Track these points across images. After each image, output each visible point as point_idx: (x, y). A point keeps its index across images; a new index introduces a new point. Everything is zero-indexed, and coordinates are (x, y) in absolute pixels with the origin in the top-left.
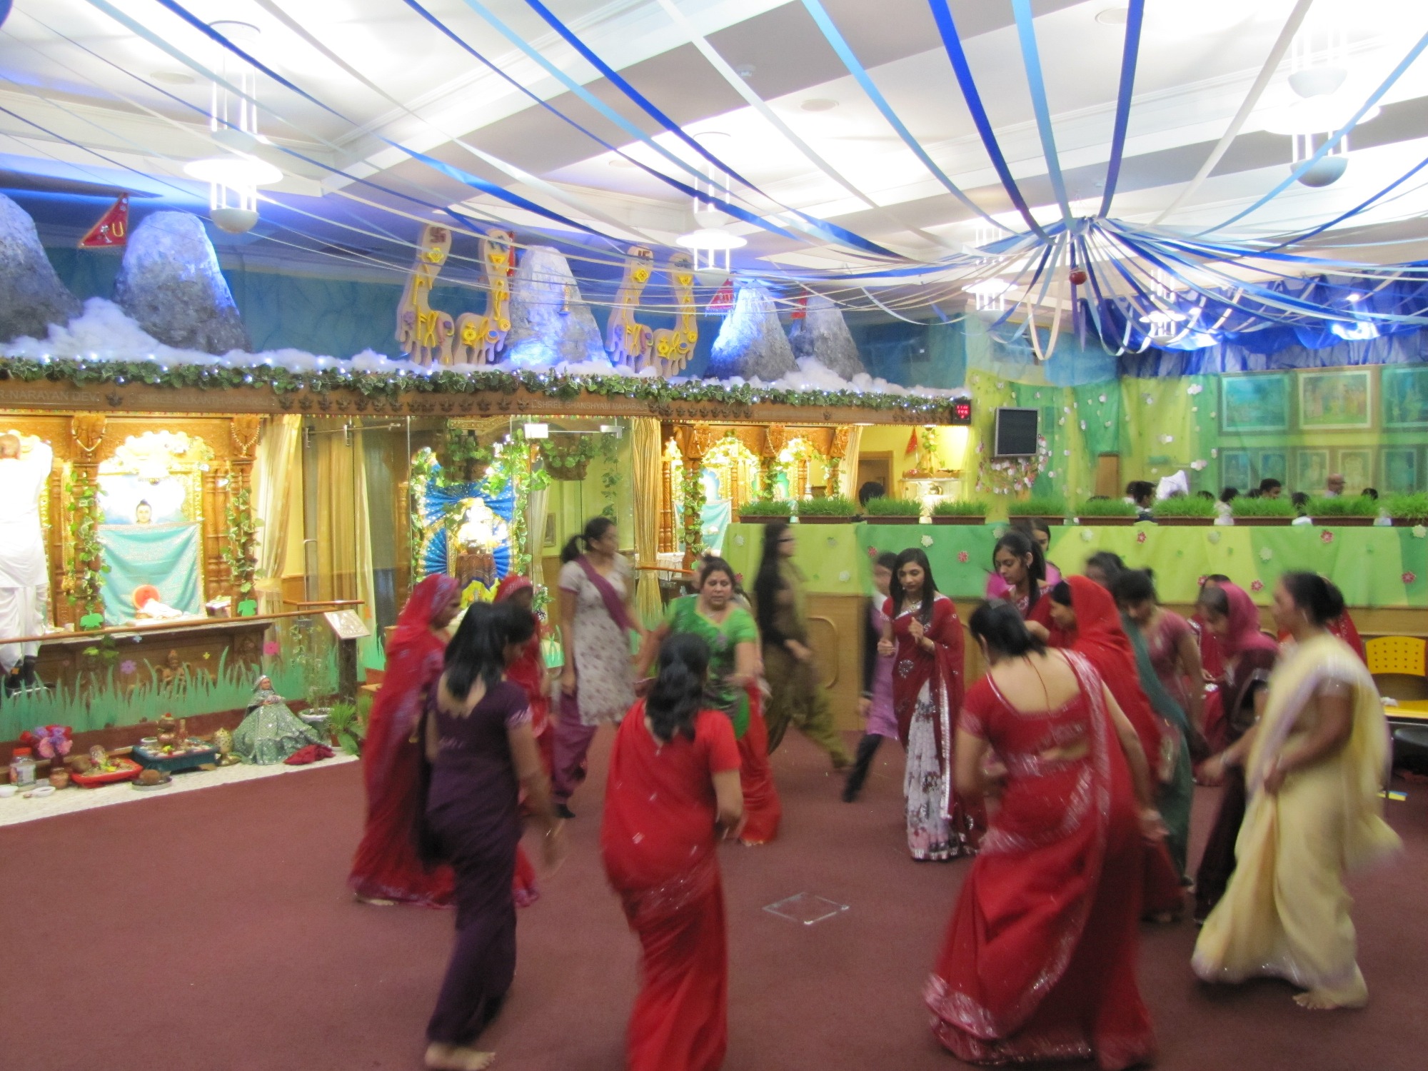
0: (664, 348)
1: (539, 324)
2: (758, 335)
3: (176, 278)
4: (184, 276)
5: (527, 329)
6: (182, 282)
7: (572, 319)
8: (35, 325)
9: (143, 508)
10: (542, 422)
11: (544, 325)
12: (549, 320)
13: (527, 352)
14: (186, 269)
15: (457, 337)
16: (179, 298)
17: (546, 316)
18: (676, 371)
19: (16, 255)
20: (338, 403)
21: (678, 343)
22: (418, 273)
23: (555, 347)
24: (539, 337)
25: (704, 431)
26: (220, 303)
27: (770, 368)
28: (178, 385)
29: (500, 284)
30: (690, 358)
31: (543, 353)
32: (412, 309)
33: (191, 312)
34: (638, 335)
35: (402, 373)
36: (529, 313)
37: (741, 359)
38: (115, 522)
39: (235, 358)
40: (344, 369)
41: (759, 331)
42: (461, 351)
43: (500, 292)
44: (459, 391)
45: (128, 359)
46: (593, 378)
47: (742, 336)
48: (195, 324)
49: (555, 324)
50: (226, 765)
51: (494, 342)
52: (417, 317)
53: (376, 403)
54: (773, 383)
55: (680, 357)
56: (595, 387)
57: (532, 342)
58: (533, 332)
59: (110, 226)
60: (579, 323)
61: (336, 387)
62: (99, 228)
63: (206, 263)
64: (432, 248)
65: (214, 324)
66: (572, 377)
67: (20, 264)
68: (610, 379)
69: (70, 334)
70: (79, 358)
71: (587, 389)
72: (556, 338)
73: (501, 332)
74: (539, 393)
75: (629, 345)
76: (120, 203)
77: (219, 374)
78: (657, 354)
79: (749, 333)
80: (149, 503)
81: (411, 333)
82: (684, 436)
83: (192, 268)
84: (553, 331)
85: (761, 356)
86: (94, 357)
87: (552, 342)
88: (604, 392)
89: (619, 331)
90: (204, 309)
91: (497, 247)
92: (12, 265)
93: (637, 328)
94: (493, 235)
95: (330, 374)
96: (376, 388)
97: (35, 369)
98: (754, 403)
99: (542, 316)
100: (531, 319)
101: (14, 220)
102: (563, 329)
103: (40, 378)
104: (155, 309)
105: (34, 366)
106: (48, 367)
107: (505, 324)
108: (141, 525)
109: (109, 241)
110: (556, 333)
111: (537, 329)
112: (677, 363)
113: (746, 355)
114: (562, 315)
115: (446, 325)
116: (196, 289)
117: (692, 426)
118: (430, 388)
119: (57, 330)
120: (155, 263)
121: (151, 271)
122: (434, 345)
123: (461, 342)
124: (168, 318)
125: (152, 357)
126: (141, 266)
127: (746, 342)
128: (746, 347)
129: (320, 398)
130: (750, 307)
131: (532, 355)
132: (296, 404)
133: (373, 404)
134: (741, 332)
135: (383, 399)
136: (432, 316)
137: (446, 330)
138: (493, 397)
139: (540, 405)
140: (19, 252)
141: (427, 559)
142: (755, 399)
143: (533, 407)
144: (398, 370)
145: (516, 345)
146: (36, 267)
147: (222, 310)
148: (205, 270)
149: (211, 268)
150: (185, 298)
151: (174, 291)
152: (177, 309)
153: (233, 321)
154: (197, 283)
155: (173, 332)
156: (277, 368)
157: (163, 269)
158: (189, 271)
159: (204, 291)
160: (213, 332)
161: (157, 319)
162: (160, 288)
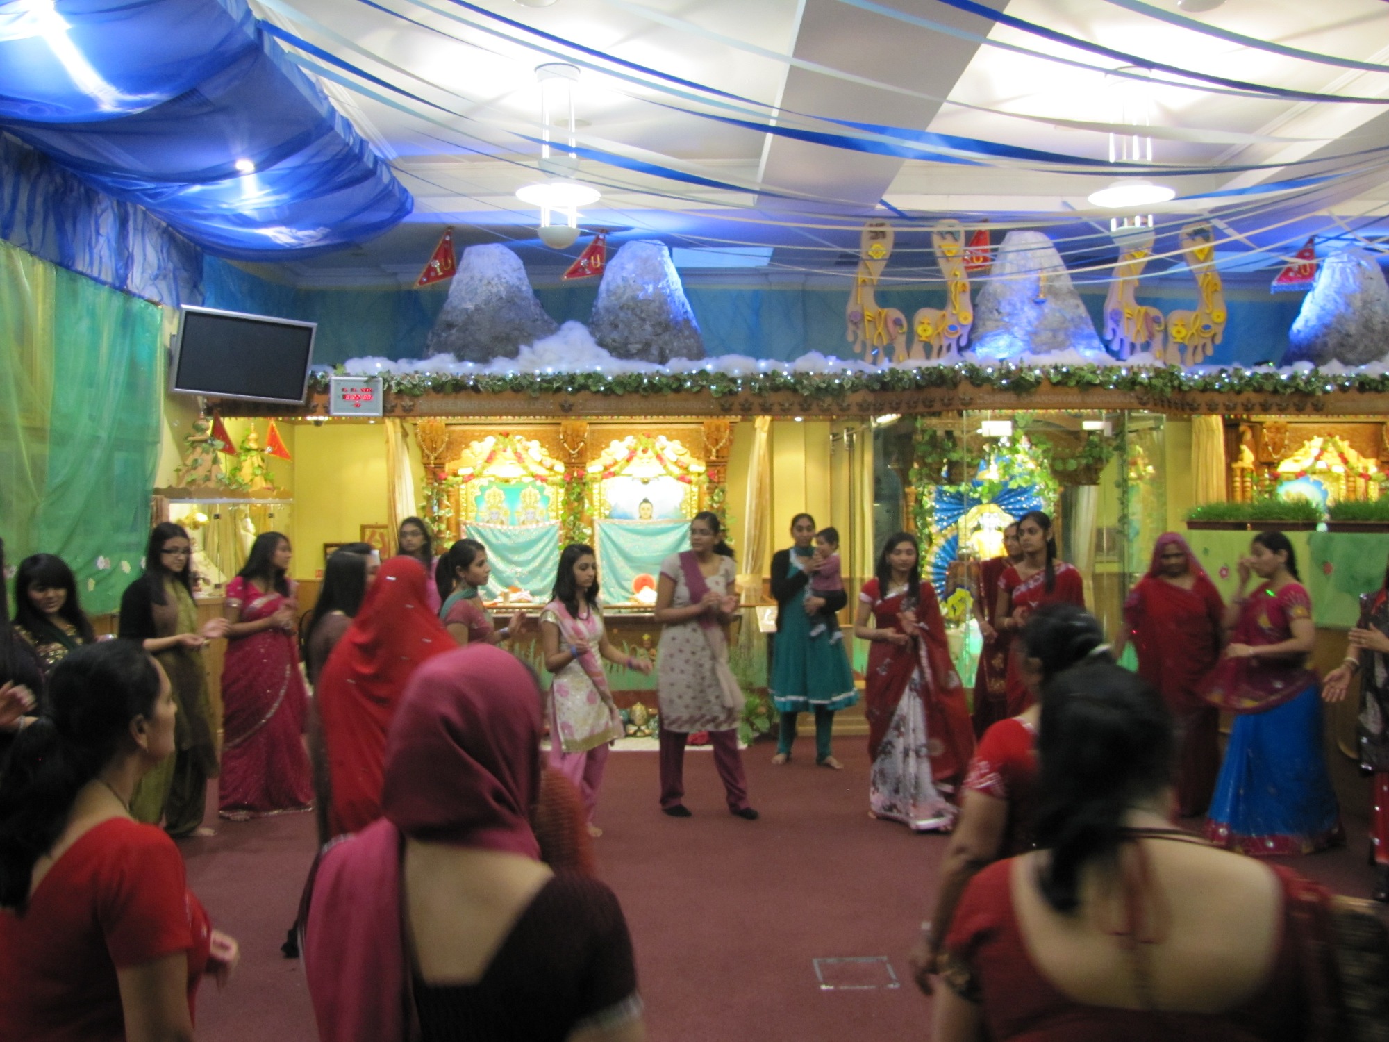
0: (1179, 332)
1: (1009, 315)
2: (1346, 309)
3: (634, 298)
4: (641, 295)
5: (997, 320)
6: (640, 301)
7: (1050, 306)
8: (510, 348)
9: (646, 505)
10: (1001, 418)
11: (1017, 314)
12: (1022, 309)
13: (993, 344)
14: (644, 289)
15: (911, 336)
16: (637, 315)
17: (1019, 305)
18: (1199, 358)
19: (498, 291)
20: (781, 405)
21: (1199, 324)
22: (860, 274)
23: (1027, 338)
24: (1008, 330)
25: (1278, 429)
26: (675, 317)
27: (1361, 347)
28: (619, 391)
29: (956, 275)
30: (1218, 341)
31: (1011, 345)
32: (857, 308)
33: (648, 327)
34: (1141, 319)
35: (849, 373)
36: (999, 303)
37: (1319, 341)
38: (620, 517)
39: (676, 366)
40: (786, 371)
41: (1348, 305)
42: (917, 348)
43: (957, 283)
44: (904, 389)
45: (578, 372)
46: (1056, 368)
47: (1323, 312)
48: (649, 337)
49: (1030, 313)
50: (641, 737)
51: (956, 336)
52: (863, 316)
53: (821, 403)
54: (1363, 367)
55: (1202, 342)
56: (1059, 378)
57: (999, 334)
58: (1001, 324)
59: (589, 259)
60: (1059, 311)
61: (776, 389)
62: (580, 262)
63: (664, 282)
64: (871, 246)
65: (666, 336)
66: (1030, 369)
67: (501, 298)
68: (1082, 369)
69: (533, 352)
70: (537, 372)
71: (1049, 379)
72: (1029, 329)
73: (963, 326)
74: (986, 387)
75: (1130, 331)
76: (598, 239)
77: (660, 380)
78: (1171, 340)
79: (1333, 308)
80: (650, 500)
81: (860, 333)
82: (1254, 436)
83: (650, 288)
84: (1025, 320)
85: (1348, 335)
86: (550, 371)
87: (1022, 332)
88: (1072, 383)
89: (1117, 316)
90: (660, 324)
91: (949, 237)
92: (494, 300)
93: (1139, 311)
94: (942, 226)
95: (771, 376)
96: (819, 389)
97: (500, 383)
98: (1326, 392)
99: (1014, 306)
100: (1002, 310)
101: (503, 263)
102: (1038, 318)
103: (506, 390)
104: (616, 326)
105: (499, 380)
106: (511, 380)
107: (966, 317)
108: (642, 521)
109: (588, 272)
110: (1029, 323)
111: (1007, 319)
112: (1200, 349)
113: (1325, 335)
114: (1038, 303)
115: (897, 322)
116: (653, 306)
117: (1261, 423)
118: (877, 386)
119: (524, 349)
120: (618, 287)
121: (615, 294)
122: (885, 343)
123: (916, 339)
124: (626, 334)
125: (598, 369)
126: (608, 291)
127: (1327, 320)
128: (1327, 326)
129: (761, 400)
130: (1337, 276)
131: (997, 348)
132: (736, 407)
133: (818, 405)
134: (1322, 308)
135: (828, 400)
136: (880, 314)
137: (898, 328)
138: (937, 393)
139: (988, 399)
140: (502, 289)
141: (935, 566)
142: (1328, 388)
143: (979, 401)
144: (844, 370)
145: (981, 339)
146: (516, 300)
147: (677, 323)
148: (663, 288)
149: (669, 286)
150: (643, 315)
151: (633, 310)
152: (634, 325)
153: (687, 333)
154: (653, 301)
155: (629, 346)
156: (716, 373)
157: (625, 291)
158: (646, 291)
159: (660, 307)
160: (666, 343)
161: (615, 335)
162: (621, 308)
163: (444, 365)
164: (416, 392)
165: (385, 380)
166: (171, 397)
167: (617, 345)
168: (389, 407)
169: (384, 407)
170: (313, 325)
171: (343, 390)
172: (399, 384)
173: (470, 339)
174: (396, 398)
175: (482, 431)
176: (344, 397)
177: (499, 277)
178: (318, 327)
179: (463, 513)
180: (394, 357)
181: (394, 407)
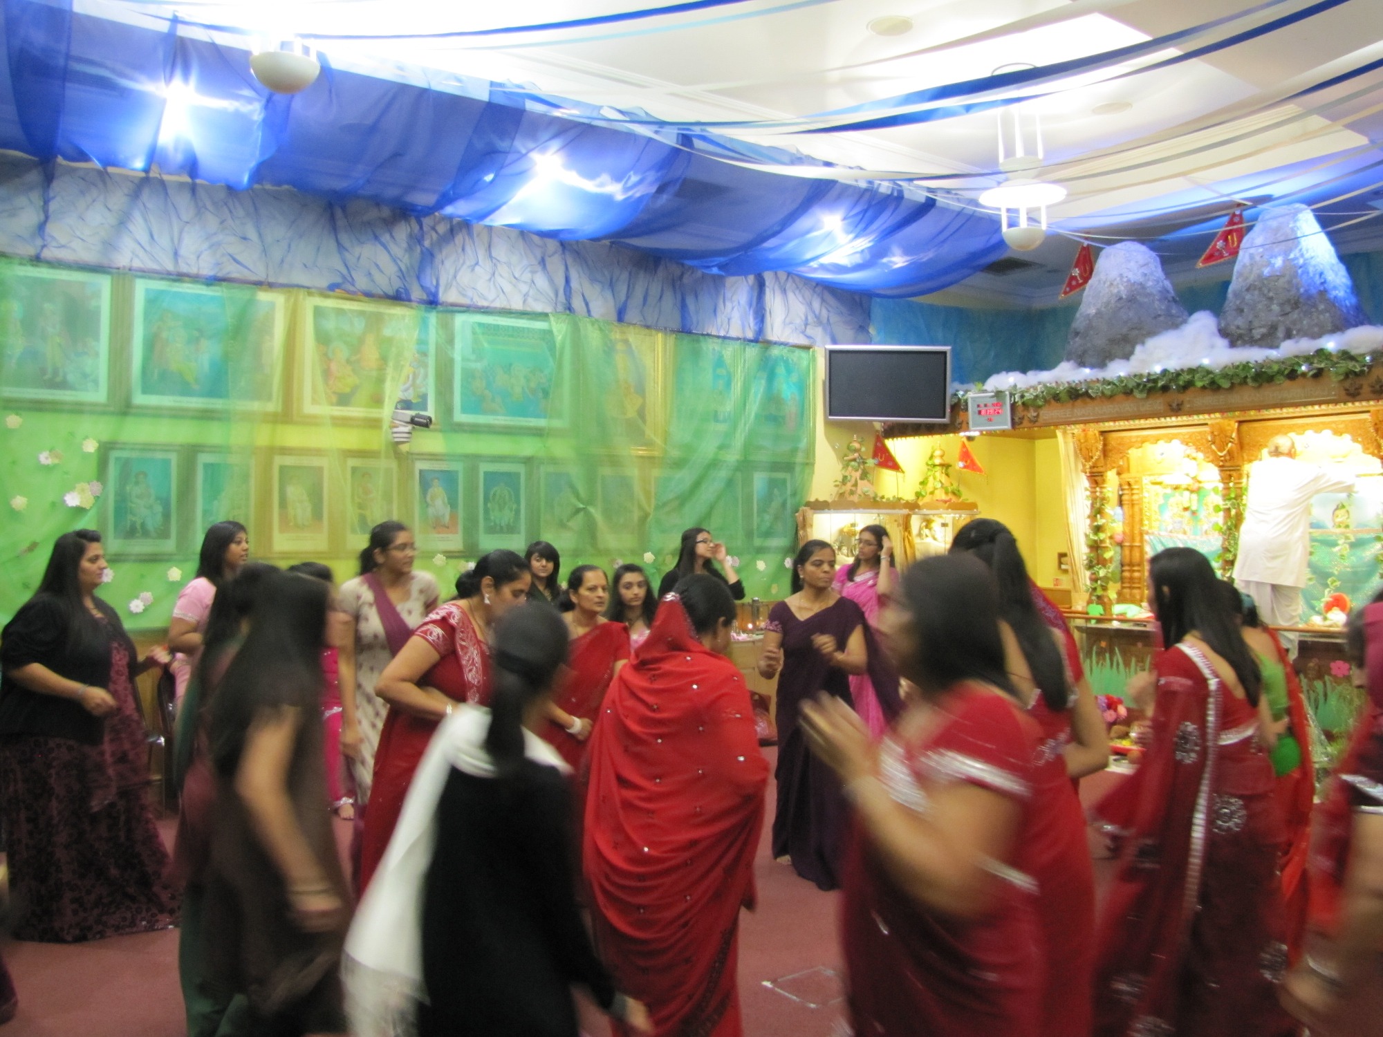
3: (1260, 276)
4: (1267, 272)
8: (1129, 348)
14: (1269, 264)
16: (1264, 295)
19: (1119, 292)
33: (1275, 308)
39: (1288, 349)
48: (1275, 319)
59: (1226, 239)
62: (1216, 245)
63: (1297, 251)
65: (1295, 315)
67: (1121, 298)
69: (1144, 351)
70: (1146, 371)
76: (1234, 215)
83: (1279, 262)
86: (1157, 369)
90: (1288, 301)
92: (1113, 301)
101: (1129, 261)
103: (1116, 393)
104: (1242, 311)
108: (1336, 531)
109: (1226, 254)
119: (1138, 349)
124: (1251, 318)
140: (1122, 288)
146: (1141, 299)
147: (1309, 297)
148: (1296, 259)
149: (1302, 255)
150: (1271, 294)
151: (1260, 289)
152: (1260, 306)
153: (1322, 307)
154: (1283, 276)
155: (1253, 331)
156: (1339, 352)
157: (1252, 270)
158: (1273, 265)
159: (1289, 282)
160: (1294, 322)
161: (1240, 321)
162: (1248, 290)
163: (1066, 374)
164: (1040, 403)
165: (1012, 395)
166: (828, 423)
167: (1241, 331)
168: (1017, 419)
169: (1013, 419)
170: (947, 348)
171: (978, 406)
172: (1022, 397)
173: (1089, 345)
174: (1023, 411)
175: (1138, 437)
176: (980, 412)
177: (1121, 276)
178: (953, 350)
179: (1146, 522)
180: (1024, 371)
181: (1022, 419)
